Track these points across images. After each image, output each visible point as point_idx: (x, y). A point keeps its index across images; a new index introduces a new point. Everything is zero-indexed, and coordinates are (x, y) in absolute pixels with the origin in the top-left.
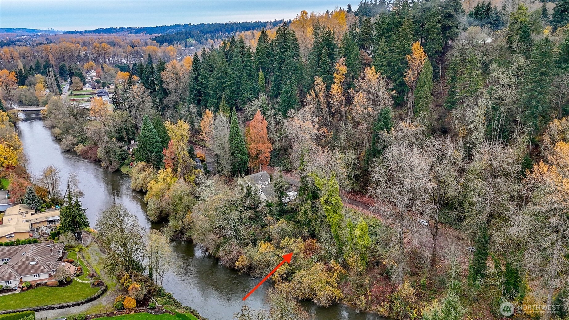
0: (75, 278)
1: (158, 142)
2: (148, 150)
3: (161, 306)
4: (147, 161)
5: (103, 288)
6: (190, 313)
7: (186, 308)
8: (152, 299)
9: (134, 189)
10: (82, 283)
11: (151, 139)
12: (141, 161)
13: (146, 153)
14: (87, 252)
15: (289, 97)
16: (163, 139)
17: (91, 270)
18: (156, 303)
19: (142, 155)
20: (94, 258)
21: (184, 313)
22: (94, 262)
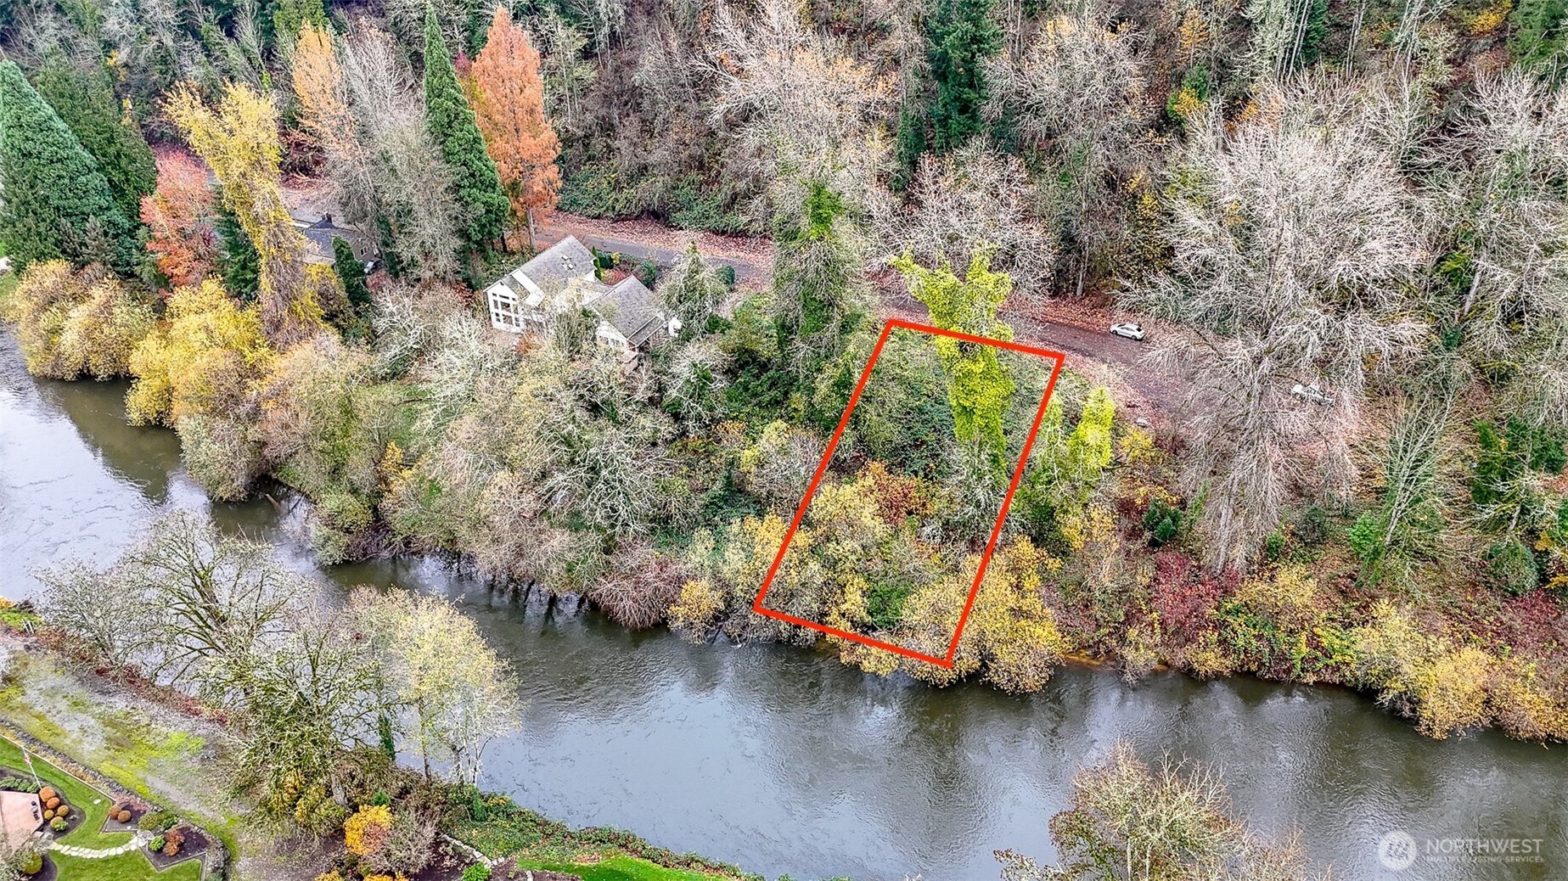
0: (55, 846)
1: (90, 171)
2: (57, 208)
3: (502, 860)
4: (64, 252)
5: (211, 858)
6: (625, 855)
7: (602, 839)
8: (448, 844)
10: (106, 861)
11: (59, 160)
12: (41, 257)
13: (52, 222)
14: (24, 708)
16: (104, 155)
17: (104, 789)
18: (477, 854)
19: (39, 234)
20: (75, 725)
21: (603, 862)
22: (86, 746)
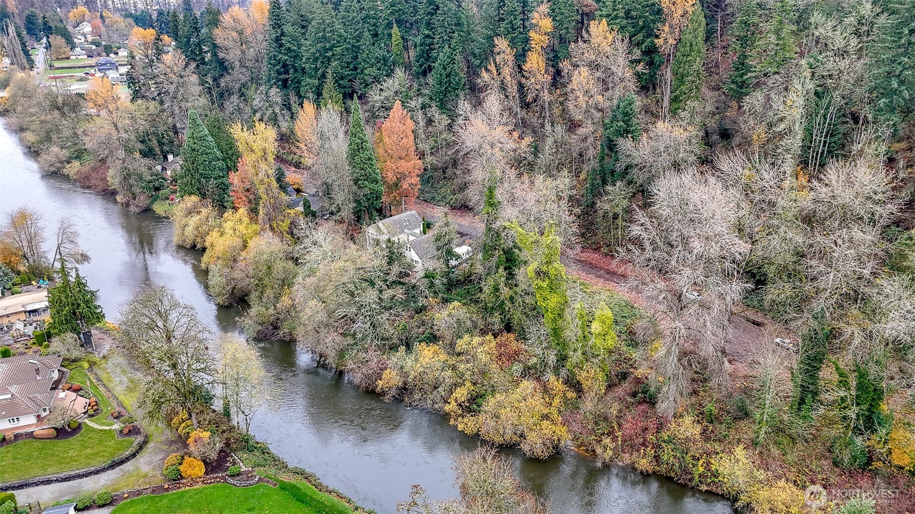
0: (86, 421)
1: (219, 160)
2: (201, 174)
3: (250, 469)
4: (200, 193)
5: (140, 439)
6: (305, 482)
7: (297, 472)
8: (232, 456)
9: (181, 244)
10: (101, 430)
11: (206, 154)
12: (190, 194)
13: (198, 180)
14: (104, 369)
15: (448, 76)
16: (227, 154)
17: (115, 404)
18: (241, 464)
19: (191, 184)
20: (119, 379)
21: (293, 482)
22: (119, 388)
